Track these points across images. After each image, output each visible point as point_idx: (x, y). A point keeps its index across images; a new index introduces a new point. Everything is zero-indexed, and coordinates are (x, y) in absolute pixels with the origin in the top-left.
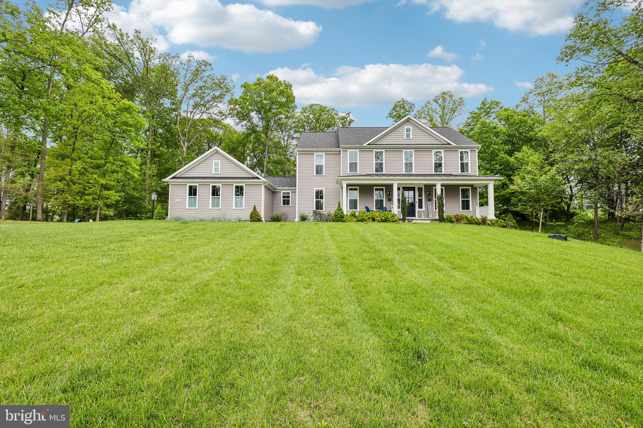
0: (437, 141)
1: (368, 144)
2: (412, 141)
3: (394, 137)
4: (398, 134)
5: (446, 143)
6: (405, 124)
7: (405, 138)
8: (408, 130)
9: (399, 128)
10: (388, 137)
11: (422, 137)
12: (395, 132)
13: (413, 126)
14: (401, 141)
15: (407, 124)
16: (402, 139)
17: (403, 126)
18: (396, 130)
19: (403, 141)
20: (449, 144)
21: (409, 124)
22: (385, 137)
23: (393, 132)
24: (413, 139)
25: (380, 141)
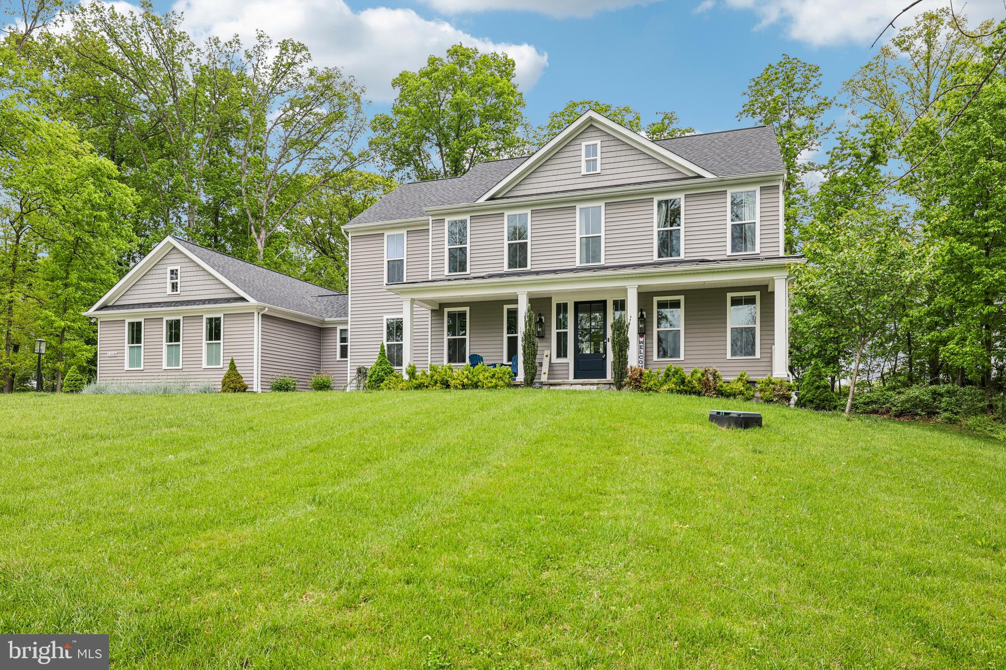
0: (666, 171)
1: (492, 198)
2: (600, 178)
3: (555, 172)
4: (566, 166)
5: (691, 175)
6: (585, 136)
7: (584, 172)
8: (590, 150)
9: (567, 149)
10: (541, 174)
11: (626, 164)
12: (559, 161)
13: (606, 138)
14: (573, 181)
15: (589, 135)
16: (576, 176)
17: (578, 142)
18: (561, 155)
19: (577, 181)
20: (699, 177)
21: (594, 134)
22: (534, 175)
23: (554, 162)
24: (605, 172)
25: (522, 187)
